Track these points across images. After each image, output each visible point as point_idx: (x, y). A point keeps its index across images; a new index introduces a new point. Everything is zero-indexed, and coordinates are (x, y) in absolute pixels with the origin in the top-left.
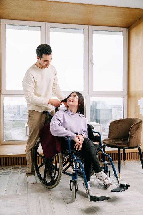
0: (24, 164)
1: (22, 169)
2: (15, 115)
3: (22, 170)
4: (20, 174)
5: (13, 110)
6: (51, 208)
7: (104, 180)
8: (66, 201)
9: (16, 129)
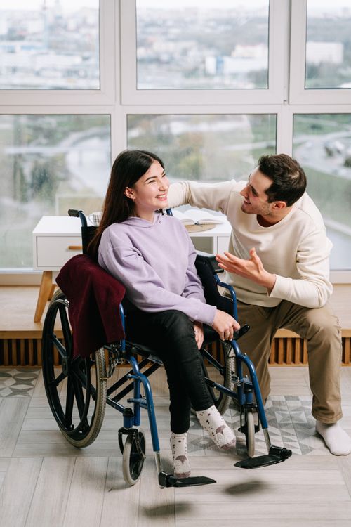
0: (27, 363)
1: (16, 380)
2: (85, 59)
3: (14, 384)
4: (6, 397)
5: (76, 36)
6: (62, 497)
7: (215, 433)
8: (109, 482)
9: (93, 136)
